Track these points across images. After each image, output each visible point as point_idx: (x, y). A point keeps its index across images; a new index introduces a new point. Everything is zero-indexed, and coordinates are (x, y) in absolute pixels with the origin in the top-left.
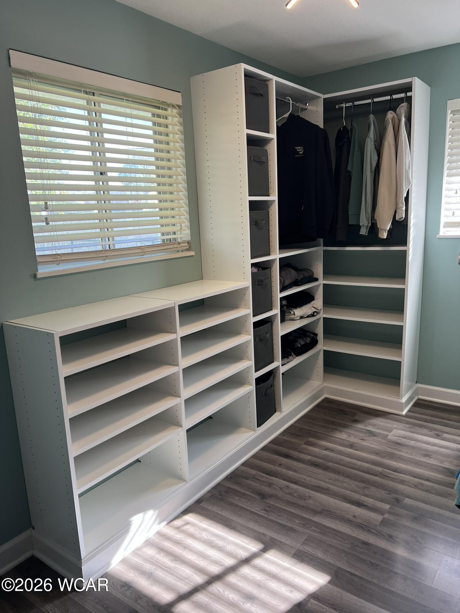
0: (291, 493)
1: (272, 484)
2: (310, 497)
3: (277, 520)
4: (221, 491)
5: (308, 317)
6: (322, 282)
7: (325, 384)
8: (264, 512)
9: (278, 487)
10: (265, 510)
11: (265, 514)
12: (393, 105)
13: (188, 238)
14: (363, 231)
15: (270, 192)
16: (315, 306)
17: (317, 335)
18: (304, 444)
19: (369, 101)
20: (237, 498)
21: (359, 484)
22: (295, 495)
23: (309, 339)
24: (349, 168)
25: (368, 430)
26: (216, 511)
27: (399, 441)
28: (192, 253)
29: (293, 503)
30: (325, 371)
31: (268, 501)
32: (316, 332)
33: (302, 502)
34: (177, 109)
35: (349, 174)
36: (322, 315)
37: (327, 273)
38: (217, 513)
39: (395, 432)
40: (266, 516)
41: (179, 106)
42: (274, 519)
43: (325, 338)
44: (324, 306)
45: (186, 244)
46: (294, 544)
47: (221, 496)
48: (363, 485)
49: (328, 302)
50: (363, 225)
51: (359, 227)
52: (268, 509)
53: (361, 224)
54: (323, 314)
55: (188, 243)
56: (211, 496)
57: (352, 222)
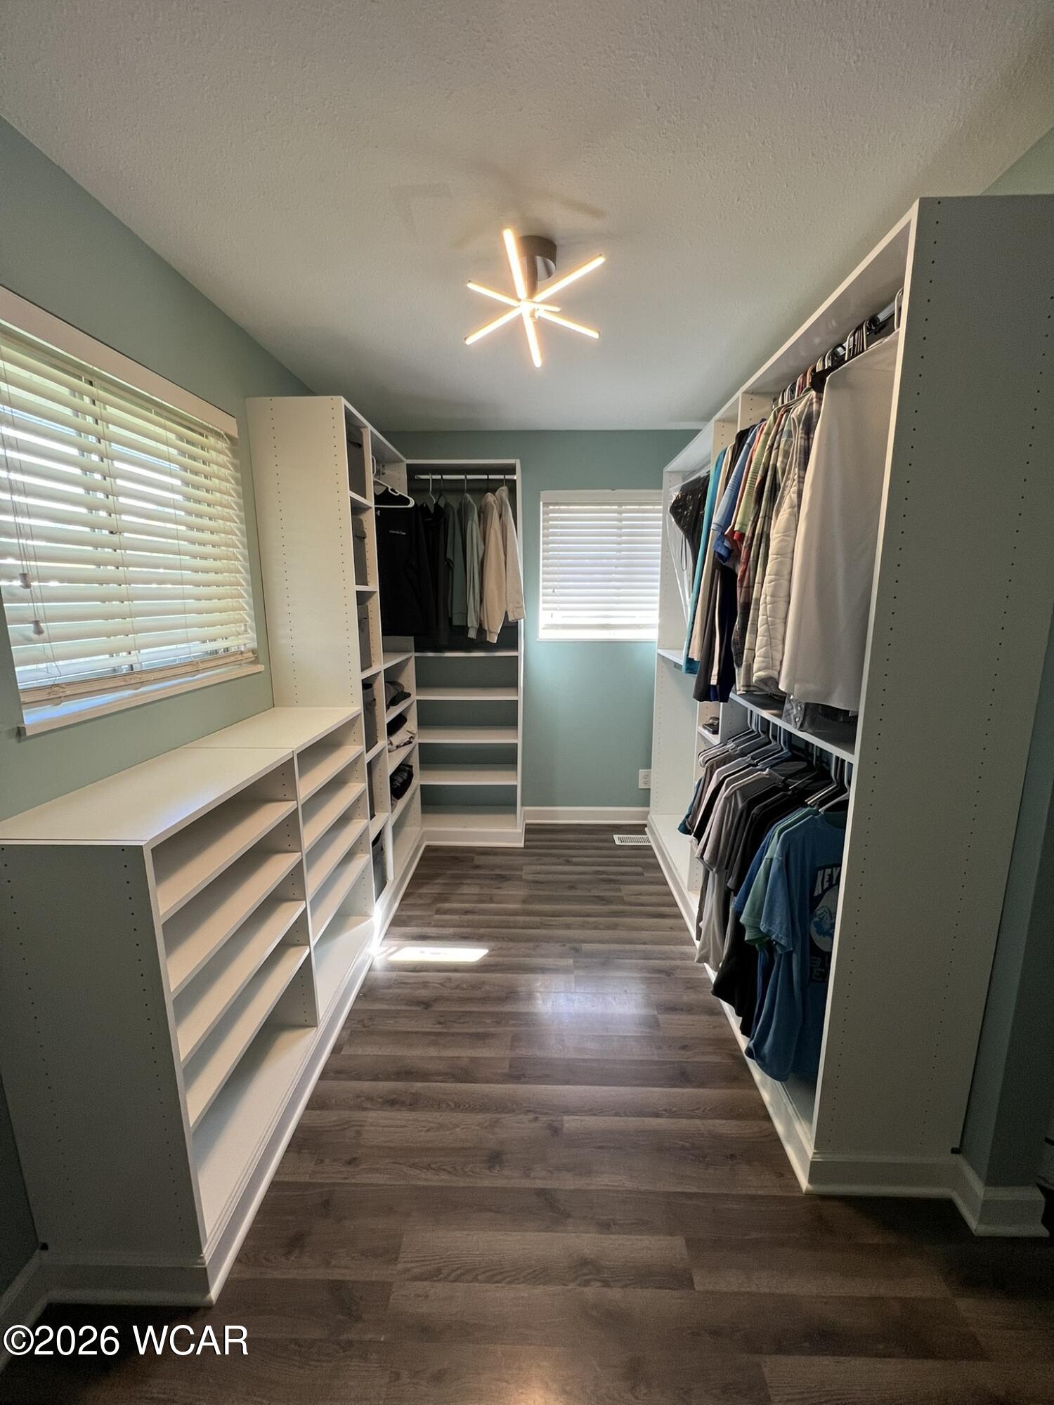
0: (458, 985)
1: (427, 982)
2: (484, 983)
3: (464, 1031)
4: (363, 1020)
5: (405, 744)
6: (415, 697)
7: (425, 829)
8: (440, 1026)
9: (438, 984)
10: (440, 1023)
11: (442, 1028)
12: (492, 487)
13: (254, 645)
14: (472, 634)
15: (368, 580)
16: (410, 730)
17: (411, 767)
18: (436, 914)
19: (463, 477)
20: (392, 1022)
21: (527, 945)
22: (465, 986)
23: (406, 774)
24: (449, 556)
25: (496, 875)
26: (372, 1054)
27: (537, 879)
28: (261, 668)
29: (468, 999)
30: (424, 811)
31: (436, 1009)
32: (410, 764)
33: (478, 994)
34: (227, 443)
35: (448, 563)
36: (417, 741)
37: (421, 684)
38: (374, 1055)
39: (526, 869)
40: (445, 1031)
41: (231, 438)
42: (459, 1031)
43: (421, 768)
44: (419, 728)
45: (250, 654)
46: (502, 1053)
47: (365, 1027)
48: (531, 945)
49: (422, 724)
50: (472, 627)
51: (465, 629)
52: (442, 1020)
53: (469, 626)
54: (419, 738)
55: (253, 651)
56: (351, 1035)
57: (456, 622)
